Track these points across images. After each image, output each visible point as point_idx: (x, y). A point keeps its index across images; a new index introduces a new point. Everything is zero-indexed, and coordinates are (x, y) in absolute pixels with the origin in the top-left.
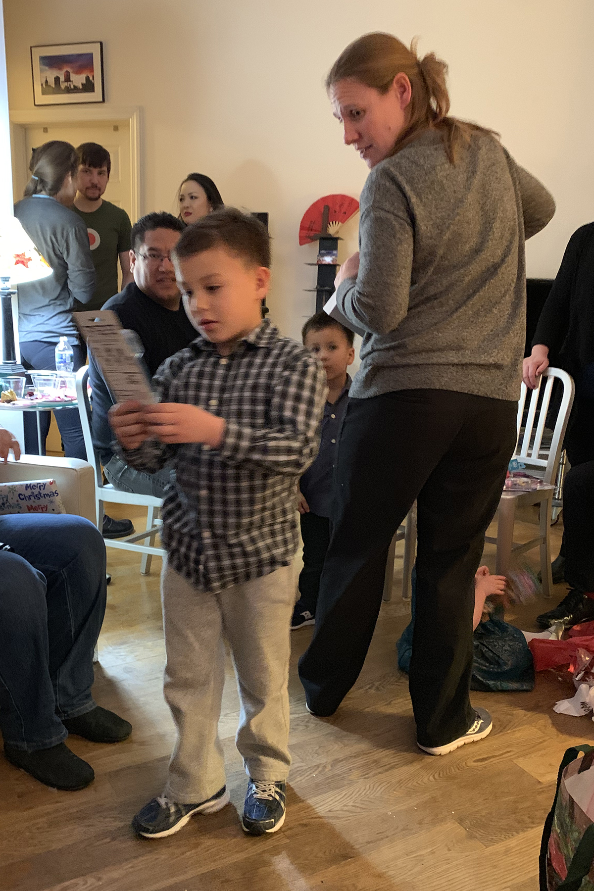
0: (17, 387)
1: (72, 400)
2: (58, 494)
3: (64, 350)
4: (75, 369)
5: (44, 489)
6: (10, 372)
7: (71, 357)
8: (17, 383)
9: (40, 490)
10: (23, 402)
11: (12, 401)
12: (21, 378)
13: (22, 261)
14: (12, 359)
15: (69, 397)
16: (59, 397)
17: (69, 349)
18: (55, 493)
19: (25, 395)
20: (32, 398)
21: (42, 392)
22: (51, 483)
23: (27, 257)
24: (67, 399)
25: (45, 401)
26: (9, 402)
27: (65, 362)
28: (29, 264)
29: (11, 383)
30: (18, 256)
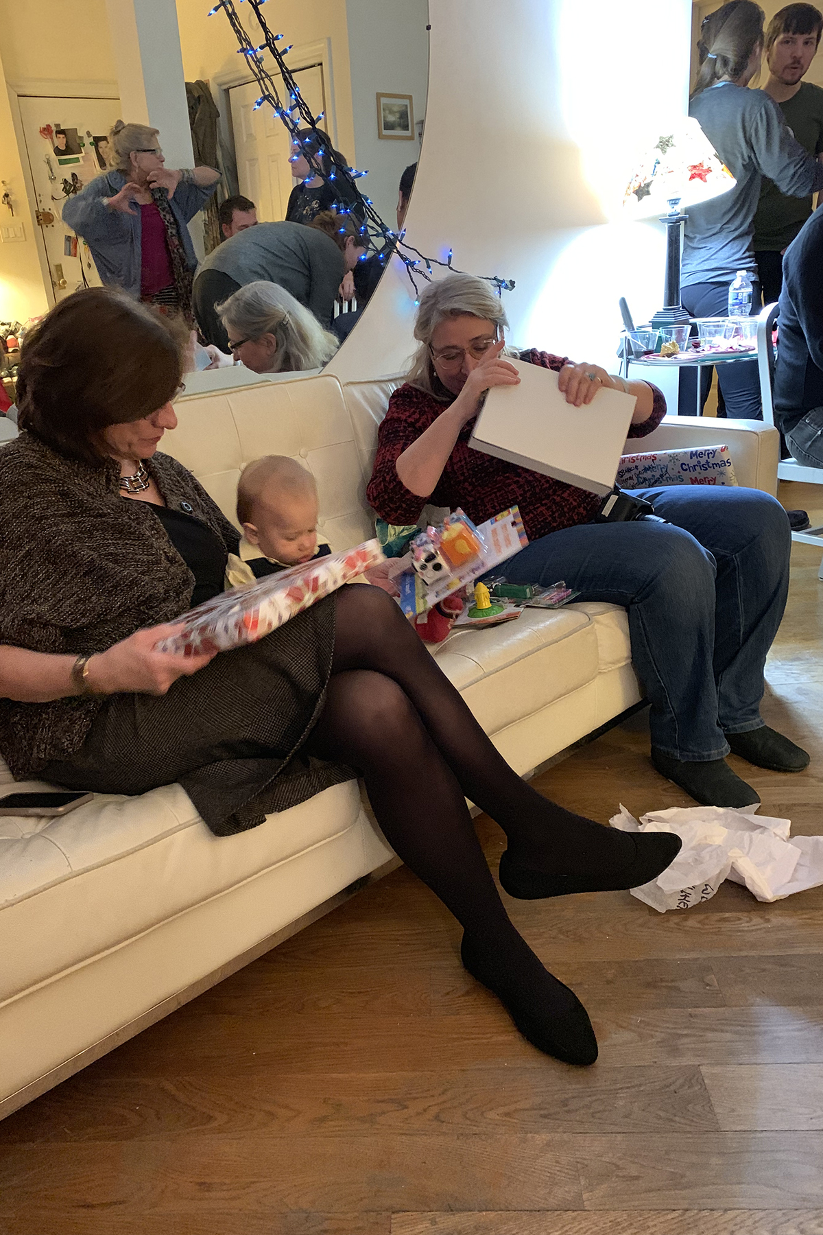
0: (680, 339)
1: (749, 350)
2: (730, 463)
3: (741, 287)
4: (754, 311)
5: (713, 457)
6: (672, 320)
7: (749, 296)
8: (680, 332)
9: (709, 458)
10: (686, 356)
11: (674, 354)
12: (686, 326)
13: (698, 173)
14: (675, 304)
15: (744, 347)
16: (731, 348)
17: (747, 286)
18: (728, 463)
19: (688, 348)
20: (698, 350)
21: (710, 342)
22: (722, 450)
23: (705, 167)
24: (742, 349)
25: (714, 353)
26: (669, 356)
27: (741, 303)
28: (708, 177)
29: (674, 332)
30: (695, 167)
